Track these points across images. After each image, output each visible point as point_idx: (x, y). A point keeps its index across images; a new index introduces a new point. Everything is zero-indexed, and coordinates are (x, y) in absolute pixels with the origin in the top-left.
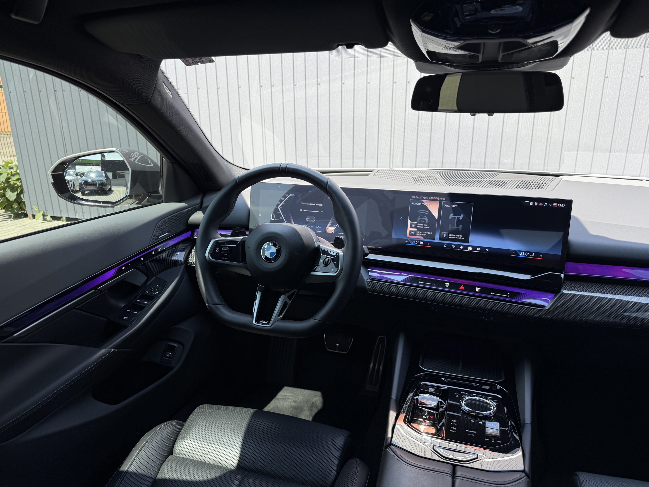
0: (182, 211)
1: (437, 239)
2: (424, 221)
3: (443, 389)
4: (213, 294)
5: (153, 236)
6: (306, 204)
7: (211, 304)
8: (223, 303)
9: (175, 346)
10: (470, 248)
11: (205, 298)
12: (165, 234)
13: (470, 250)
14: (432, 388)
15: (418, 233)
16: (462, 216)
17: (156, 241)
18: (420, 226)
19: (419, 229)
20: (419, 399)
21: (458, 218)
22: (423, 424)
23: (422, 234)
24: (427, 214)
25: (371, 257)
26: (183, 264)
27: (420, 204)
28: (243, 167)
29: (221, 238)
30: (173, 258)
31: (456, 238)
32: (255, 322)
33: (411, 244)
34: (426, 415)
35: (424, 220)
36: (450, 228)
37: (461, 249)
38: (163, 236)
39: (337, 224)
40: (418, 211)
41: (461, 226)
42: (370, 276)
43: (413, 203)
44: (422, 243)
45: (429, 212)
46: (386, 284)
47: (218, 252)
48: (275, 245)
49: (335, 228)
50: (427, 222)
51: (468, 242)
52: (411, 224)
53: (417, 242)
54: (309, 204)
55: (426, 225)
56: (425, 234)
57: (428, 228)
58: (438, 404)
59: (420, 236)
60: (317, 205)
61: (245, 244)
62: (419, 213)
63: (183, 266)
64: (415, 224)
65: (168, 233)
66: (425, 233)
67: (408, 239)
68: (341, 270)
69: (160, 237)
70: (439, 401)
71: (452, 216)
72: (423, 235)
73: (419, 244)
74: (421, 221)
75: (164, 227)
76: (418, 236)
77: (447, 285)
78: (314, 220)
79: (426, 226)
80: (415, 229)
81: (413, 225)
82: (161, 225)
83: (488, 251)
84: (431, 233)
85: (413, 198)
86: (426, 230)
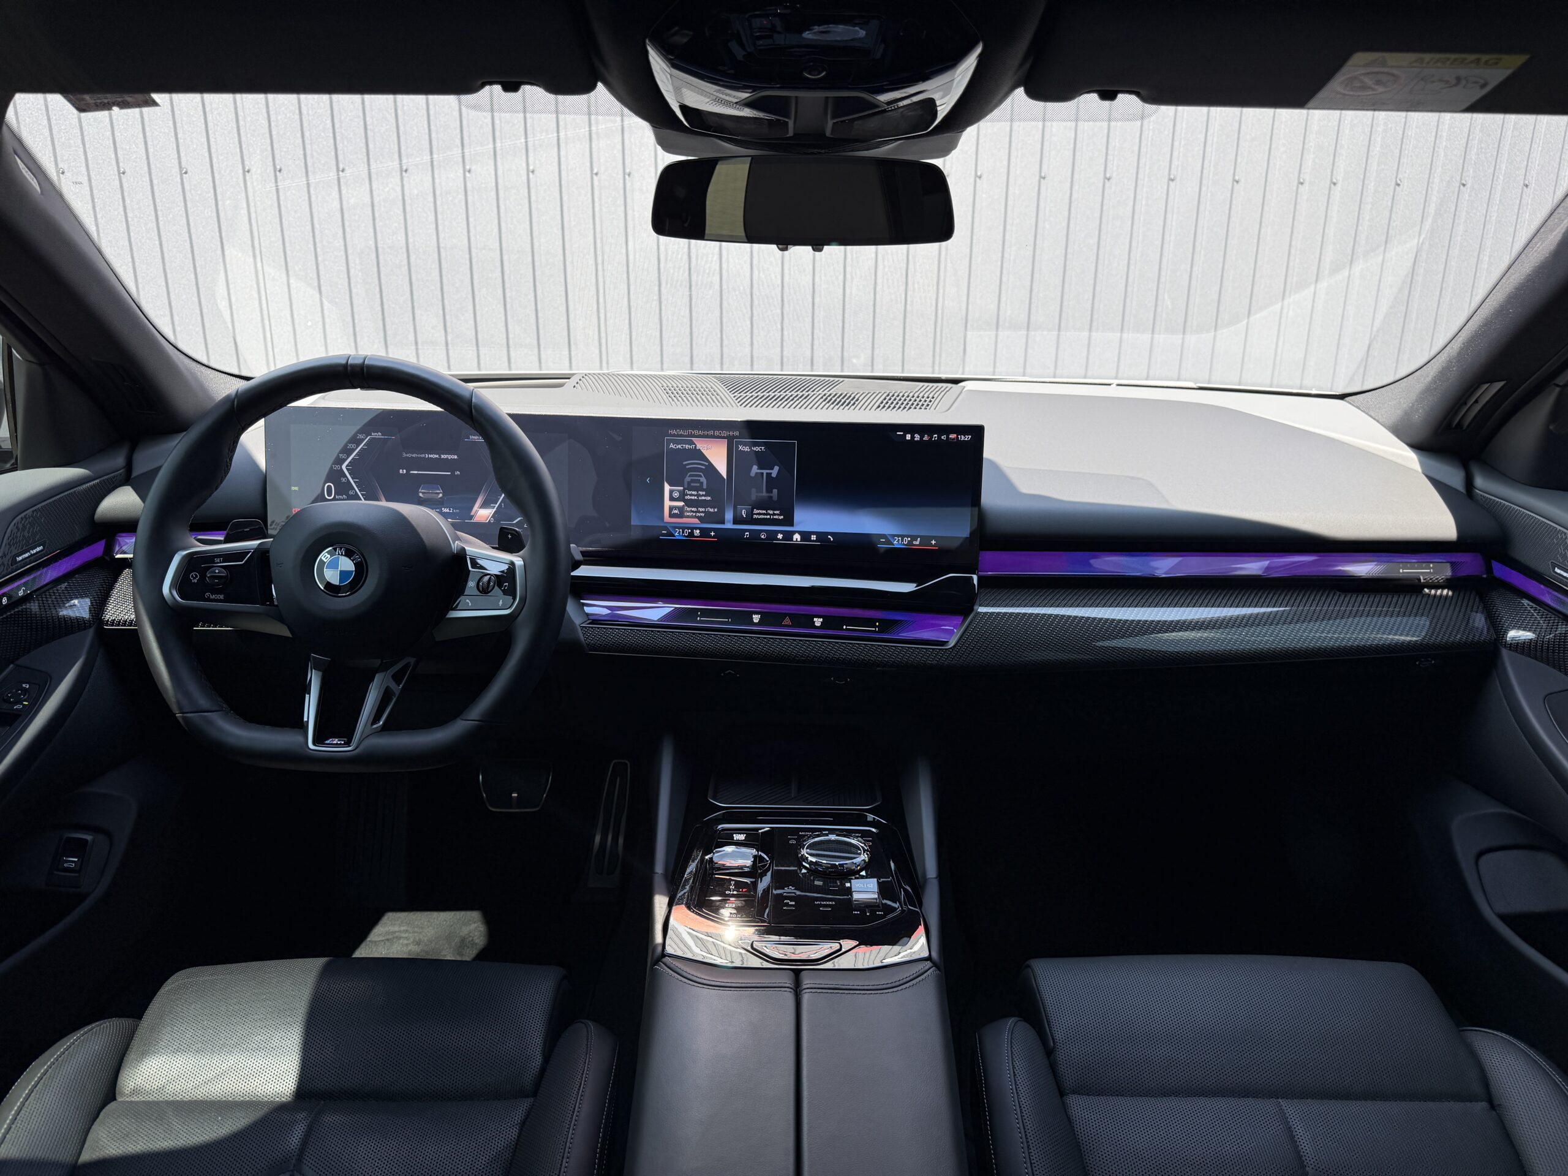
0: (75, 489)
1: (729, 522)
2: (698, 484)
3: (762, 833)
4: (193, 688)
5: (2, 557)
6: (414, 455)
7: (191, 713)
8: (222, 707)
9: (86, 841)
10: (797, 537)
11: (173, 700)
12: (35, 551)
13: (797, 541)
14: (741, 834)
15: (688, 511)
16: (776, 468)
17: (10, 570)
18: (691, 495)
19: (689, 503)
20: (715, 860)
21: (769, 475)
22: (727, 905)
23: (696, 512)
24: (703, 467)
25: (584, 571)
26: (90, 627)
27: (687, 446)
28: (236, 372)
29: (199, 546)
30: (61, 614)
31: (769, 517)
32: (314, 744)
33: (674, 536)
34: (732, 887)
35: (698, 481)
36: (754, 495)
37: (779, 540)
38: (27, 555)
39: (503, 495)
40: (684, 463)
41: (775, 491)
42: (587, 615)
43: (672, 446)
44: (697, 532)
45: (706, 464)
46: (625, 629)
47: (196, 581)
48: (349, 554)
49: (495, 510)
50: (705, 486)
51: (792, 525)
52: (671, 492)
53: (687, 532)
54: (423, 455)
55: (704, 493)
56: (702, 512)
57: (709, 498)
58: (754, 862)
59: (692, 517)
60: (442, 456)
61: (268, 558)
62: (688, 467)
63: (91, 632)
64: (679, 491)
65: (41, 548)
66: (703, 510)
67: (666, 527)
68: (523, 600)
69: (20, 558)
70: (755, 857)
71: (755, 469)
72: (698, 514)
73: (691, 534)
74: (692, 484)
75: (28, 532)
77: (756, 618)
78: (439, 493)
79: (703, 495)
80: (681, 504)
81: (676, 495)
82: (20, 526)
83: (832, 539)
84: (716, 510)
85: (671, 435)
86: (704, 504)
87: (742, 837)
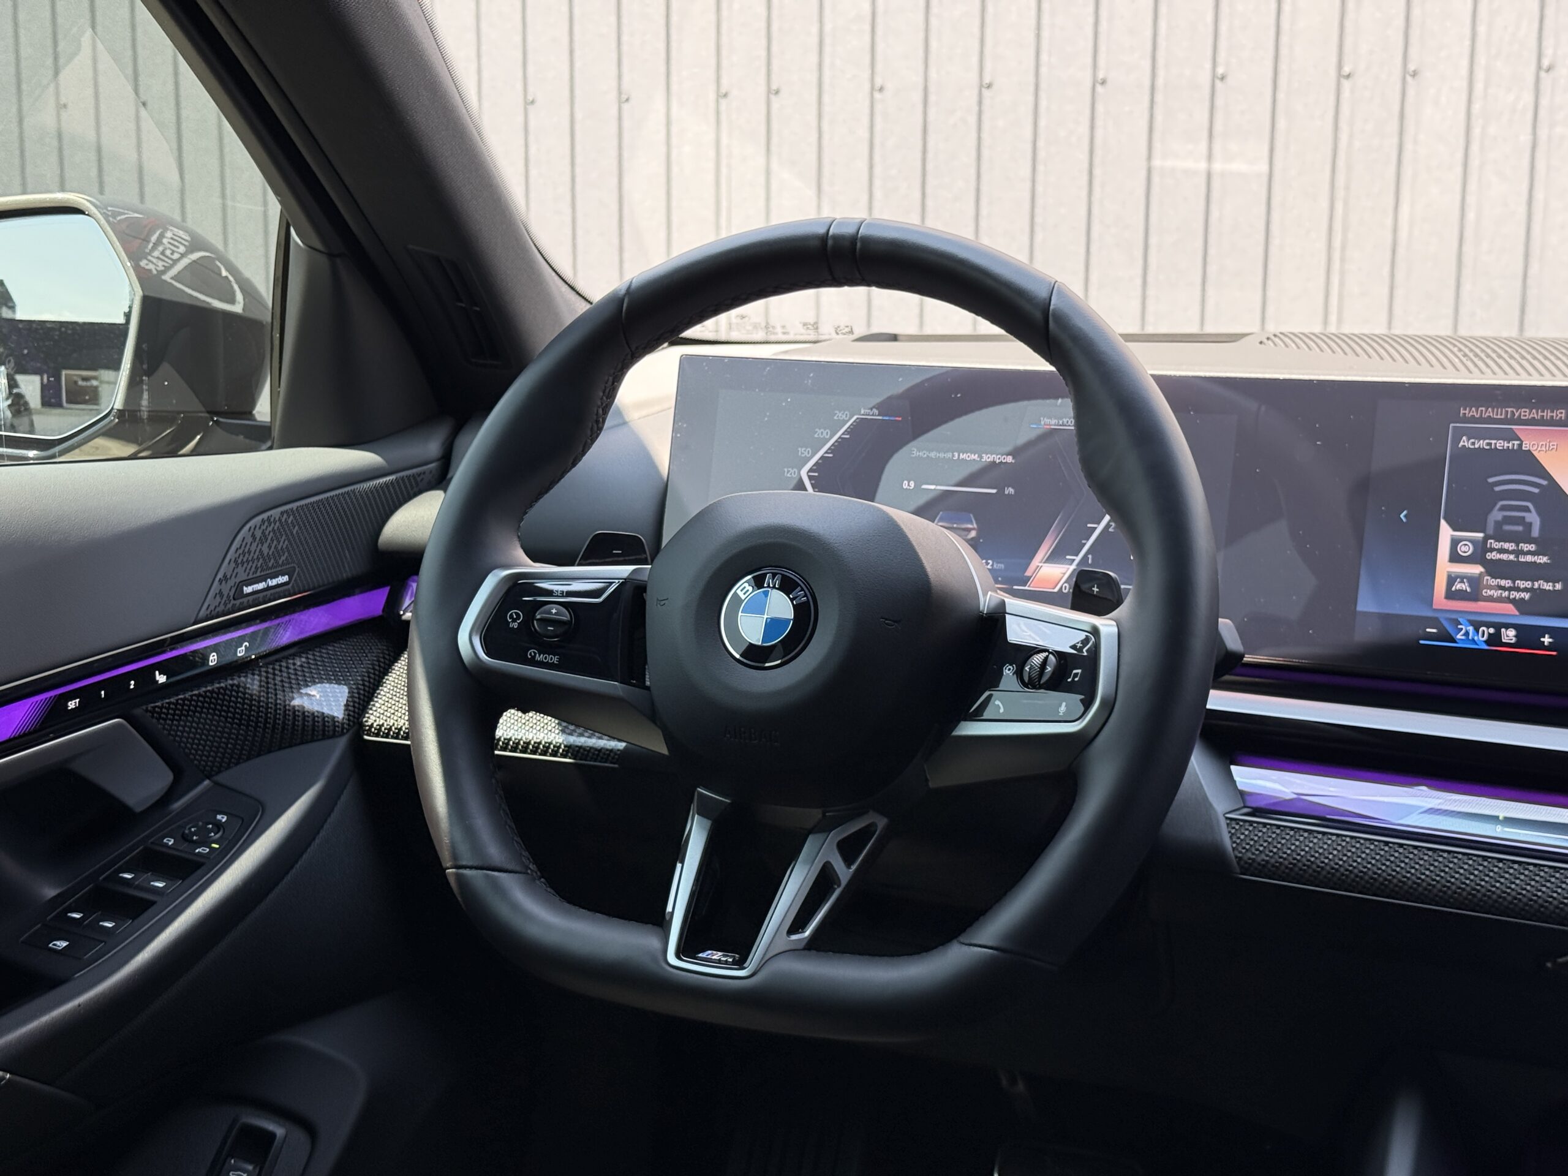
0: (352, 488)
2: (1520, 528)
4: (483, 826)
5: (220, 581)
6: (933, 455)
7: (472, 869)
8: (527, 867)
9: (272, 1136)
12: (274, 584)
15: (1491, 588)
17: (229, 606)
18: (1502, 551)
19: (1496, 569)
23: (1510, 589)
24: (1536, 491)
26: (342, 734)
27: (1501, 444)
29: (531, 566)
32: (677, 957)
33: (1454, 641)
35: (1521, 521)
38: (261, 586)
40: (1491, 480)
42: (1242, 794)
43: (1465, 442)
44: (1509, 636)
45: (1544, 483)
47: (514, 625)
48: (786, 588)
49: (1073, 567)
50: (1535, 532)
52: (1455, 542)
53: (1485, 632)
54: (950, 456)
55: (1532, 547)
56: (1526, 590)
57: (1543, 559)
59: (1500, 600)
62: (1497, 489)
63: (341, 745)
64: (1473, 542)
65: (286, 578)
66: (1528, 584)
67: (1437, 619)
68: (1109, 706)
69: (250, 590)
72: (1515, 595)
73: (1494, 639)
74: (1507, 528)
75: (270, 547)
76: (1490, 599)
78: (969, 530)
79: (1529, 553)
80: (1476, 570)
81: (1466, 549)
82: (258, 534)
84: (1559, 586)
85: (1466, 420)
86: (1532, 572)
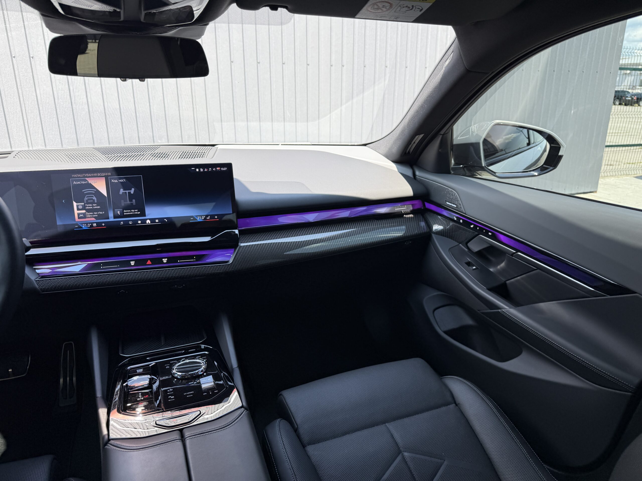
1: (111, 218)
2: (92, 201)
3: (151, 366)
13: (148, 223)
15: (88, 215)
16: (133, 189)
18: (89, 207)
19: (88, 211)
20: (129, 385)
21: (129, 193)
27: (83, 182)
31: (132, 213)
33: (82, 228)
34: (140, 396)
37: (139, 224)
42: (38, 274)
43: (74, 183)
44: (95, 225)
45: (95, 190)
51: (145, 216)
53: (89, 225)
55: (96, 205)
57: (99, 207)
62: (85, 193)
64: (82, 205)
66: (97, 213)
67: (77, 224)
72: (94, 216)
73: (92, 226)
81: (80, 207)
83: (166, 221)
84: (103, 213)
85: (74, 177)
86: (97, 210)
87: (141, 370)
